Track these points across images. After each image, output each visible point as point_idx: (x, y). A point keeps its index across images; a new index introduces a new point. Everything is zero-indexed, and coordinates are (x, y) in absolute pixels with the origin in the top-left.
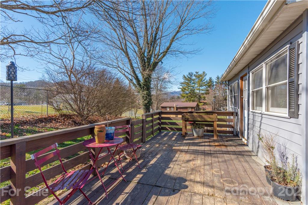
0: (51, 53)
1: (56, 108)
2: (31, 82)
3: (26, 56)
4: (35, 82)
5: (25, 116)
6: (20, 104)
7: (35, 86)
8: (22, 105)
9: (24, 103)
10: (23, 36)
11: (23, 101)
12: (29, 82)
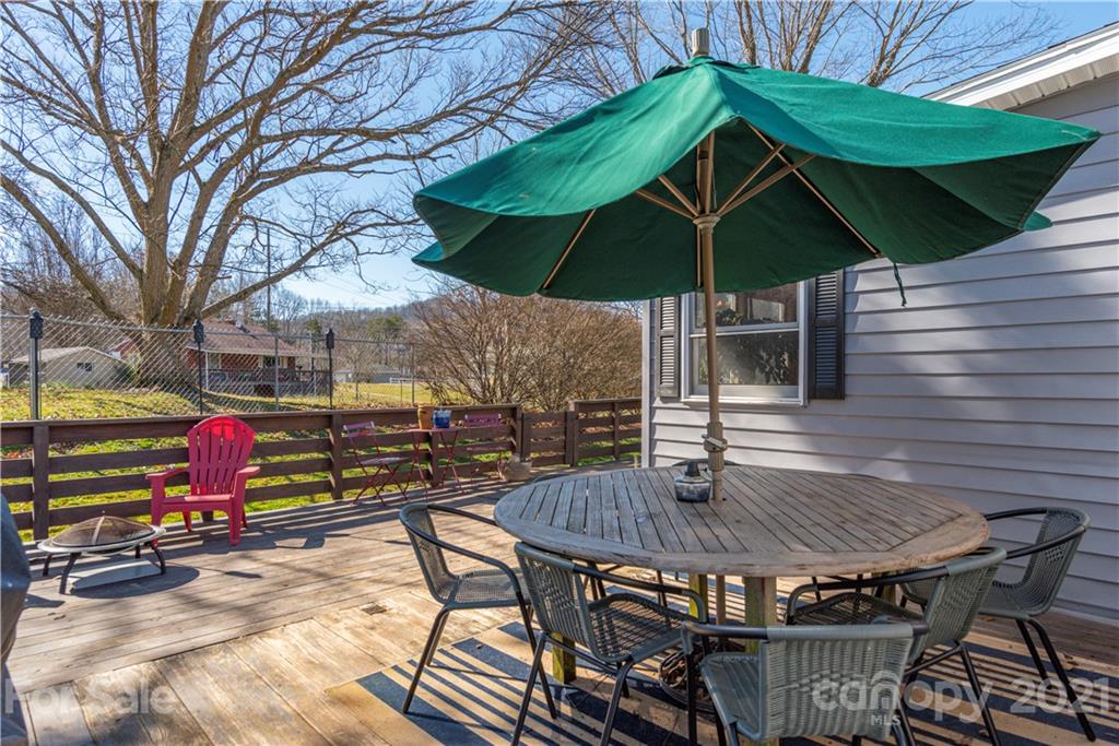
6: (384, 379)
9: (396, 375)
11: (393, 369)
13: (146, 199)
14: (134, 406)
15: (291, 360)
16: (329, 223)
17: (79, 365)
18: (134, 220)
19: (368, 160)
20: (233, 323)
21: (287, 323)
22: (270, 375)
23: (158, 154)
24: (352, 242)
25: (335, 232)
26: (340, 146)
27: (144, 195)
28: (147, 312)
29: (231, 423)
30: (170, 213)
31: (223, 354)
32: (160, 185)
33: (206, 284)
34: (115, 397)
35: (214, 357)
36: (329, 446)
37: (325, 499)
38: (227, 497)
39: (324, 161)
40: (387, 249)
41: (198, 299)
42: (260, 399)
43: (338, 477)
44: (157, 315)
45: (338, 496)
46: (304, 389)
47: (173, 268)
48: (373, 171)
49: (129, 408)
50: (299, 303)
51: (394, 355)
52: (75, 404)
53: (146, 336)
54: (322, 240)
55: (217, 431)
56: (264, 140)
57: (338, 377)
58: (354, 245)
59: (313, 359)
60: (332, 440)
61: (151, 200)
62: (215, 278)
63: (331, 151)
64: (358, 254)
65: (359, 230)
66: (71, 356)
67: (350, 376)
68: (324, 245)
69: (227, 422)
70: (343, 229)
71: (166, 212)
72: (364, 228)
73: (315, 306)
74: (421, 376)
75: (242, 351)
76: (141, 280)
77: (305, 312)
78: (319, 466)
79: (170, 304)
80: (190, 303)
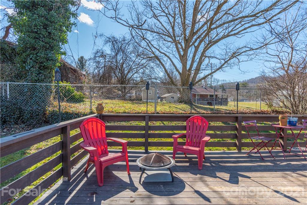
0: (267, 53)
1: (269, 104)
2: (252, 79)
3: (247, 61)
4: (256, 78)
5: (245, 110)
6: (242, 100)
7: (256, 82)
8: (244, 101)
9: (246, 100)
10: (245, 47)
11: (245, 98)
12: (250, 79)
13: (182, 55)
14: (177, 108)
15: (216, 95)
16: (230, 54)
17: (172, 97)
18: (180, 60)
19: (245, 29)
20: (203, 87)
21: (215, 86)
22: (211, 100)
23: (185, 42)
24: (237, 58)
25: (232, 56)
26: (235, 29)
27: (182, 53)
28: (182, 83)
29: (200, 118)
30: (188, 57)
31: (200, 95)
32: (185, 50)
33: (196, 75)
34: (174, 106)
35: (198, 95)
36: (236, 129)
37: (234, 150)
38: (197, 149)
39: (230, 34)
40: (249, 59)
41: (194, 79)
42: (209, 107)
43: (240, 141)
44: (184, 84)
45: (239, 149)
46: (221, 104)
47: (188, 71)
48: (247, 32)
49: (176, 108)
50: (218, 81)
51: (245, 94)
52: (165, 107)
53: (181, 90)
54: (227, 60)
55: (195, 120)
56: (212, 29)
57: (229, 100)
58: (238, 59)
59: (222, 95)
60: (238, 127)
61: (184, 54)
62: (198, 73)
63: (232, 31)
64: (239, 62)
65: (240, 54)
66: (170, 95)
67: (232, 100)
68: (228, 61)
69: (198, 118)
70: (234, 55)
71: (187, 57)
72: (241, 53)
73: (223, 81)
74: (262, 100)
75: (205, 93)
76: (181, 75)
77: (220, 83)
78: (232, 136)
79: (187, 81)
80: (192, 80)
